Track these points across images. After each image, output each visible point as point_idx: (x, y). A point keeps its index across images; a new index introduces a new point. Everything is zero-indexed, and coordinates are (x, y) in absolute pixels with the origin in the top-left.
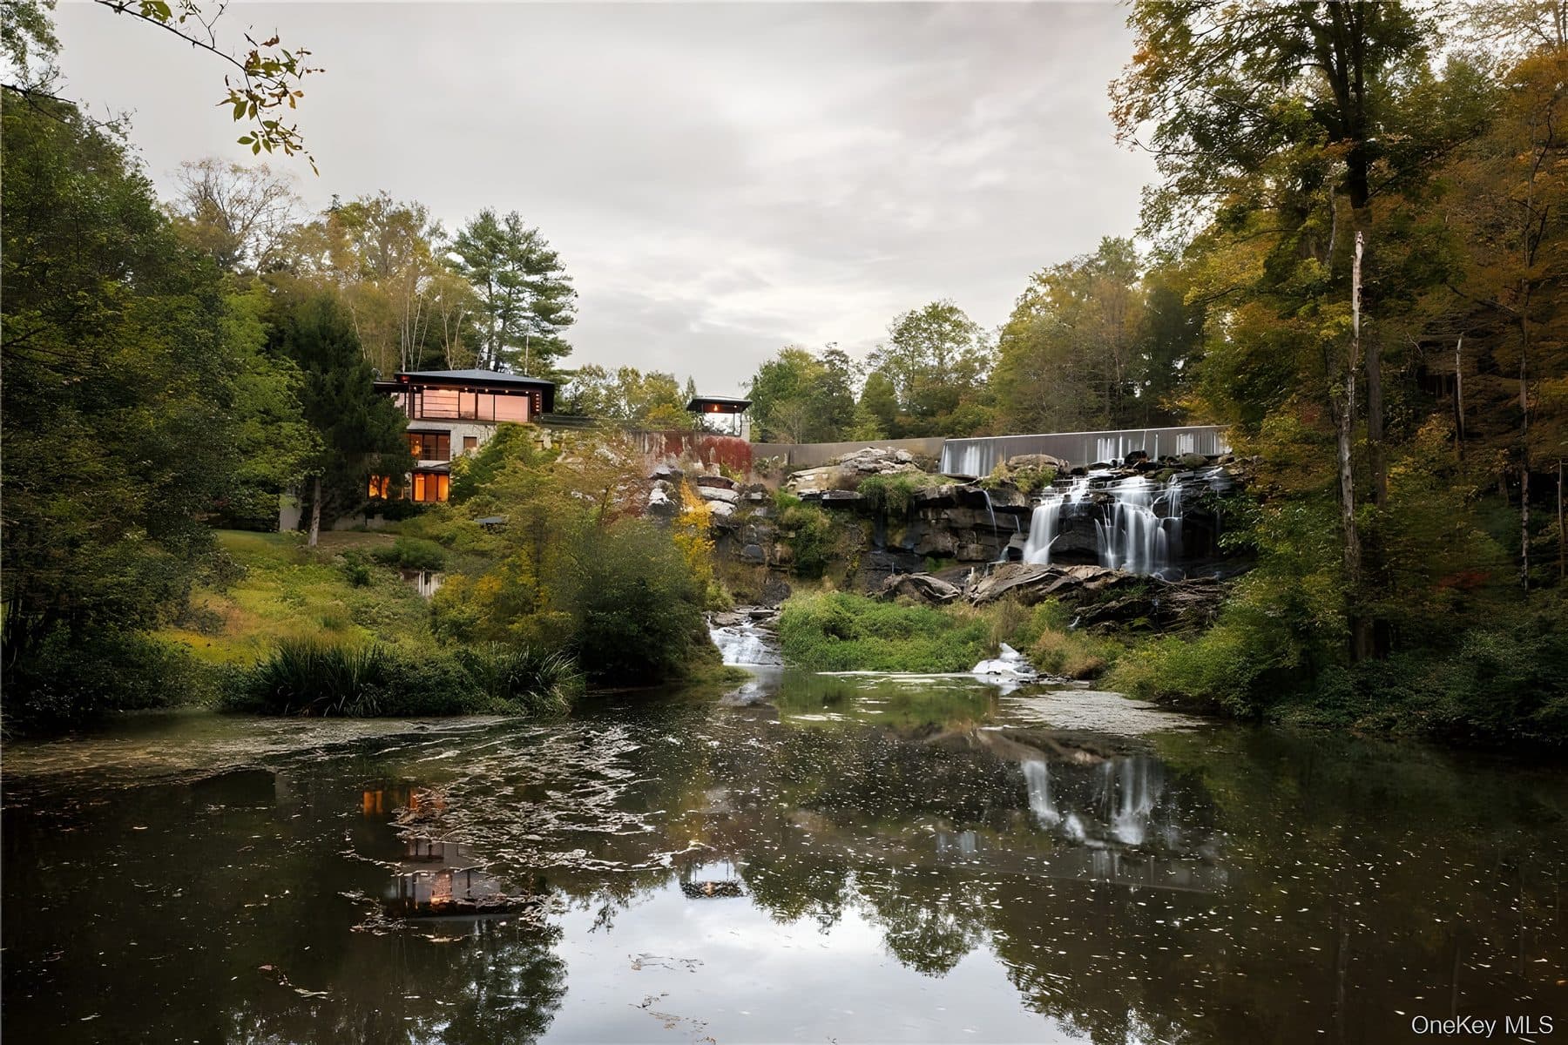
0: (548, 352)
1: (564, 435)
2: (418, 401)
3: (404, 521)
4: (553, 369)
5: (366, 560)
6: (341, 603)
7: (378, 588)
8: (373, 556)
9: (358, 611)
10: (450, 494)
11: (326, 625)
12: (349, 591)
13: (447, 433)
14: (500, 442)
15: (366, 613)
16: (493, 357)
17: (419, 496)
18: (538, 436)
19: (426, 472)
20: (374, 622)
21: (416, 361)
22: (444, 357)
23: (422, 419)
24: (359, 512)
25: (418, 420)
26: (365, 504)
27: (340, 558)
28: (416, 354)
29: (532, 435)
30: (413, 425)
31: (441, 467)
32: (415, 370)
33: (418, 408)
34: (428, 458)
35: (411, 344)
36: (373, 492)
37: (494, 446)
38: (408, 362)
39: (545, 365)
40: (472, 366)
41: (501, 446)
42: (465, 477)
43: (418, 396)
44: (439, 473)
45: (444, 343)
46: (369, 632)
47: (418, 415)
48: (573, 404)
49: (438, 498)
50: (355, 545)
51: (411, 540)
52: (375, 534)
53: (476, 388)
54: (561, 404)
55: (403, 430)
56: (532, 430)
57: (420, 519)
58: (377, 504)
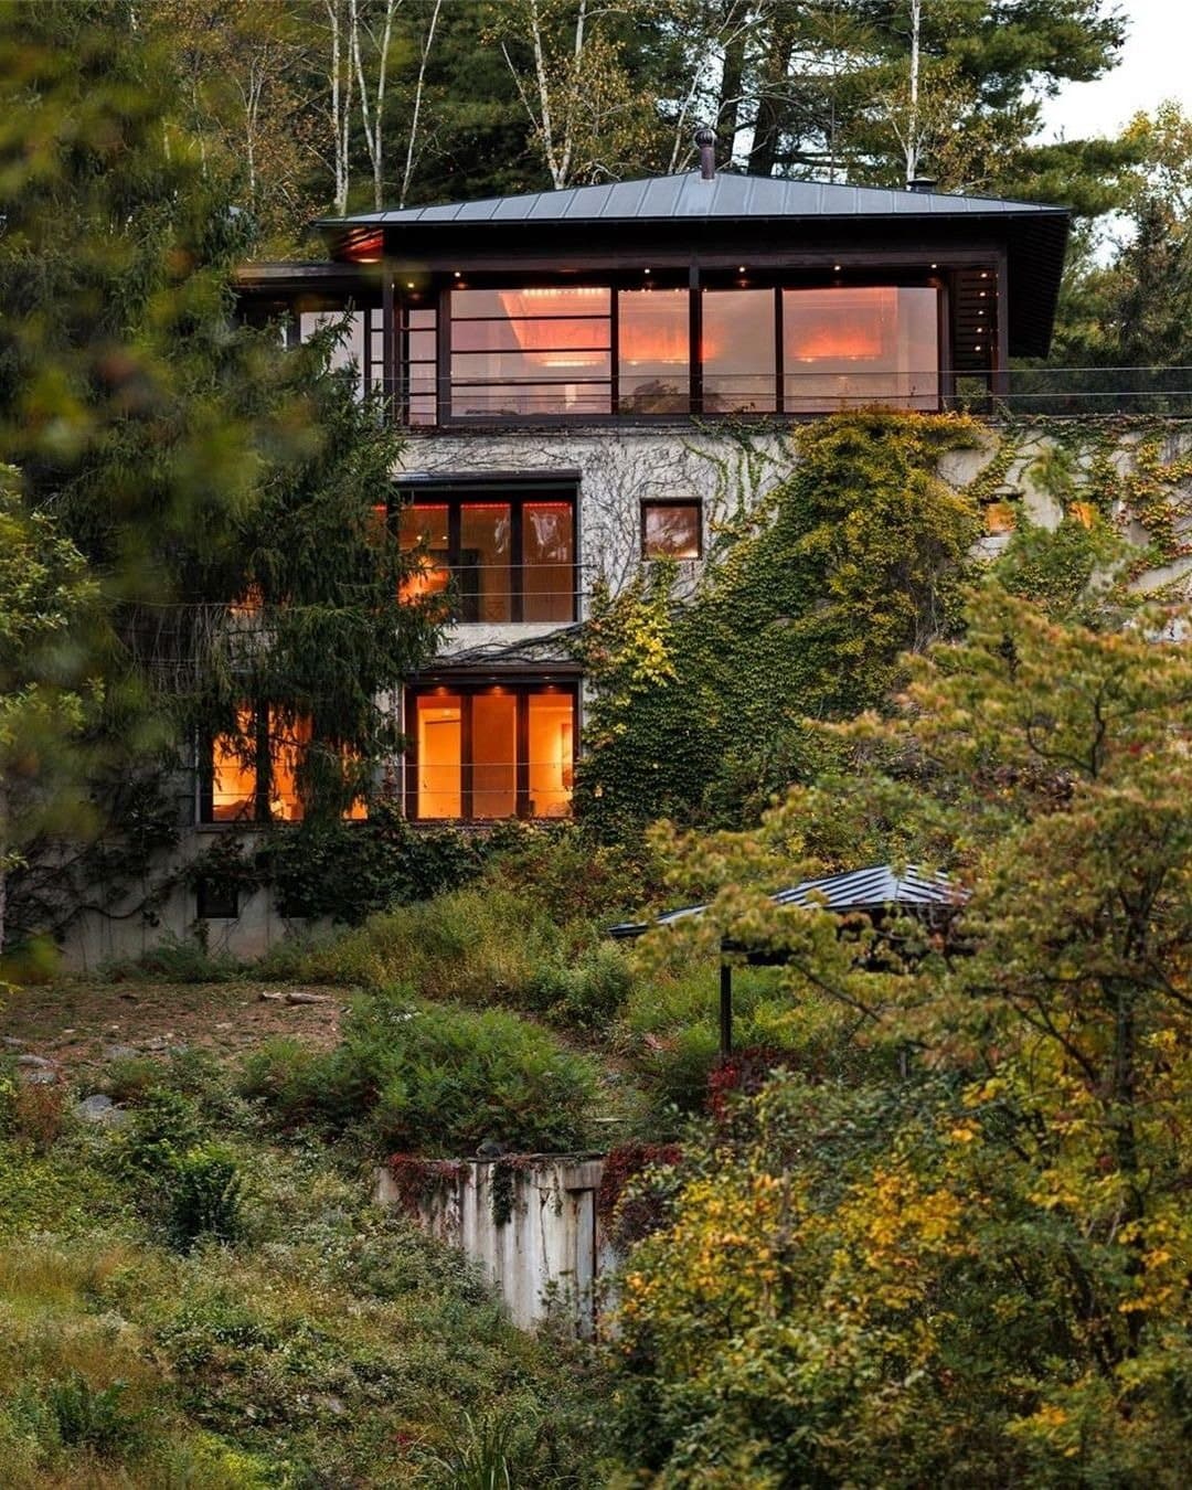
0: (1011, 66)
1: (1122, 464)
2: (422, 346)
3: (378, 921)
4: (1034, 142)
5: (218, 1115)
6: (124, 1326)
7: (277, 1248)
8: (248, 1094)
9: (197, 1365)
10: (582, 780)
11: (70, 1432)
12: (151, 1265)
13: (563, 489)
14: (819, 514)
15: (237, 1369)
16: (748, 108)
17: (437, 799)
18: (994, 474)
19: (468, 680)
20: (277, 1416)
21: (394, 161)
22: (523, 128)
23: (444, 428)
24: (168, 888)
25: (432, 433)
26: (196, 847)
27: (96, 1111)
28: (394, 126)
29: (963, 471)
30: (414, 462)
31: (544, 654)
32: (392, 198)
33: (422, 376)
34: (473, 616)
35: (372, 83)
36: (230, 789)
37: (787, 536)
38: (361, 164)
39: (1004, 128)
40: (656, 162)
41: (821, 536)
42: (649, 696)
43: (422, 318)
44: (526, 683)
45: (525, 64)
46: (256, 1463)
47: (423, 409)
48: (1132, 309)
49: (525, 806)
50: (164, 1045)
51: (417, 1013)
52: (251, 990)
53: (695, 262)
54: (1077, 312)
55: (375, 483)
56: (963, 448)
57: (458, 908)
58: (249, 845)
